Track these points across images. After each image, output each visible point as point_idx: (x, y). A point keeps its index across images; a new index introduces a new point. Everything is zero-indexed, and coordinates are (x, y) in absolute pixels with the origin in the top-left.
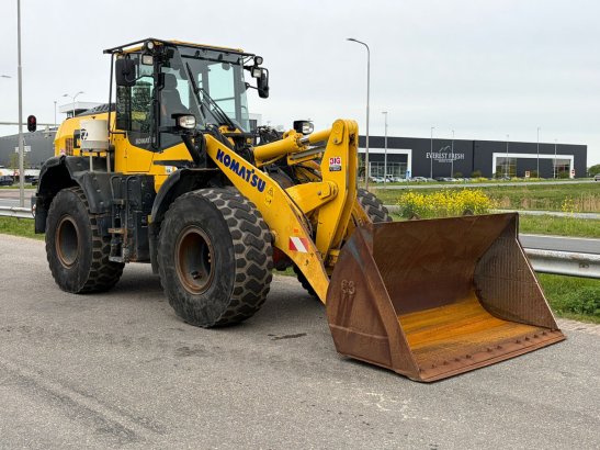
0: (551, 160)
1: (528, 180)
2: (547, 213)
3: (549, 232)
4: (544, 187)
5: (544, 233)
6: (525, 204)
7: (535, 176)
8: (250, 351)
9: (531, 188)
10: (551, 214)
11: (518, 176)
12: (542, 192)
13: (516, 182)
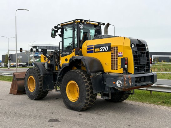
0: (169, 57)
1: (162, 63)
2: (168, 73)
3: (169, 79)
4: (167, 65)
5: (167, 79)
6: (162, 70)
7: (164, 62)
8: (72, 120)
9: (163, 65)
10: (169, 73)
11: (160, 62)
12: (167, 66)
13: (159, 63)
